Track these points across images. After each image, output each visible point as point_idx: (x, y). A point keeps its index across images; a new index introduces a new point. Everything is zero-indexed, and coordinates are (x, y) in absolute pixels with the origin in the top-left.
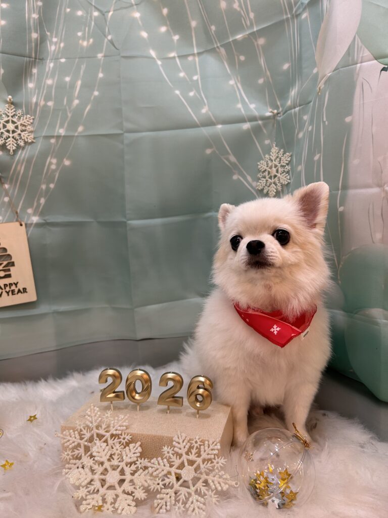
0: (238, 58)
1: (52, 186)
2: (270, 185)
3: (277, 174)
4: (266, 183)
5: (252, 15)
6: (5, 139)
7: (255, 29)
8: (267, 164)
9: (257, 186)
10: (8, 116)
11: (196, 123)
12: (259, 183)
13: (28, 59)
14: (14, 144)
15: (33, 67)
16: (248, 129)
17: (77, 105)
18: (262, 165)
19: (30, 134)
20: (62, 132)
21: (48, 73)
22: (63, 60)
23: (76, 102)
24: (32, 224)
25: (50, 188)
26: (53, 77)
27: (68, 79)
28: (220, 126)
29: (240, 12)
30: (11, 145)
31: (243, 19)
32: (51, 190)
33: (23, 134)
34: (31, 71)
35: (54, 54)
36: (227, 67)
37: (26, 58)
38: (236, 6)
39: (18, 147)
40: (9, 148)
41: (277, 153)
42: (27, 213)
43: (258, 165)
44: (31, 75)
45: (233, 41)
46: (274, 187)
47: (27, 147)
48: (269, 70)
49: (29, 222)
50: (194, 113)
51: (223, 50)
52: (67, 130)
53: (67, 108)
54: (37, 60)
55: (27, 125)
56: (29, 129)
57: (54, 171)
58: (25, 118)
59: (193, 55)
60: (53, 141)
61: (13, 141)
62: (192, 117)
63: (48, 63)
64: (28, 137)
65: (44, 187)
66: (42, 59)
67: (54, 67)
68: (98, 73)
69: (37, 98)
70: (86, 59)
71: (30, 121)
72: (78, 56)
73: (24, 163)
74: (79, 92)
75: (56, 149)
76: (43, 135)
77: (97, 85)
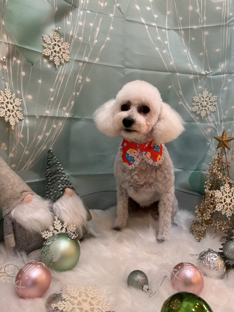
0: (191, 38)
1: (78, 94)
2: (201, 110)
3: (207, 105)
4: (199, 109)
5: (205, 18)
6: (53, 57)
7: (205, 26)
8: (200, 99)
9: (192, 110)
10: (56, 41)
11: (167, 69)
12: (193, 108)
14: (59, 61)
15: (70, 11)
16: (192, 78)
17: (96, 43)
18: (196, 99)
19: (67, 56)
20: (87, 59)
22: (88, 12)
23: (96, 41)
24: (66, 118)
25: (77, 95)
26: (82, 20)
27: (91, 25)
28: (178, 74)
29: (199, 14)
30: (57, 61)
31: (199, 19)
32: (77, 96)
33: (64, 55)
34: (69, 13)
35: (82, 6)
36: (183, 41)
37: (69, 4)
38: (198, 11)
39: (61, 63)
40: (56, 64)
41: (208, 95)
42: (63, 110)
43: (193, 98)
44: (69, 16)
45: (190, 28)
46: (204, 112)
47: (65, 64)
48: (207, 50)
49: (65, 116)
50: (166, 63)
51: (183, 32)
52: (89, 59)
54: (73, 7)
55: (66, 49)
56: (67, 52)
57: (80, 84)
58: (65, 44)
60: (81, 64)
61: (58, 59)
62: (165, 66)
63: (79, 11)
64: (67, 58)
65: (74, 93)
66: (76, 7)
67: (83, 15)
68: (110, 26)
69: (73, 33)
70: (103, 15)
71: (68, 46)
72: (98, 12)
73: (64, 76)
74: (98, 35)
75: (82, 70)
76: (75, 59)
77: (109, 34)
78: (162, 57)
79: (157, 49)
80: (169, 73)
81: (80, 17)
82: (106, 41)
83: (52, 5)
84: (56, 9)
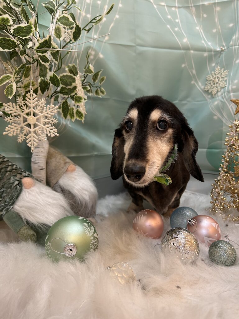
0: (203, 16)
4: (211, 87)
7: (216, 1)
8: (213, 77)
11: (180, 47)
12: (206, 87)
16: (206, 56)
17: (105, 21)
18: (209, 77)
20: (96, 37)
27: (99, 2)
28: (192, 52)
36: (195, 18)
41: (220, 71)
43: (206, 77)
45: (202, 5)
48: (220, 26)
51: (194, 9)
57: (92, 60)
59: (175, 7)
60: (91, 41)
62: (178, 43)
68: (119, 3)
76: (85, 36)
77: (118, 11)
79: (168, 27)
80: (183, 51)
82: (115, 19)
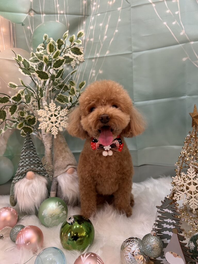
13: (81, 16)
14: (75, 63)
15: (84, 21)
17: (106, 39)
20: (98, 55)
21: (91, 23)
22: (99, 15)
23: (106, 37)
26: (93, 25)
27: (101, 25)
28: (192, 43)
30: (73, 64)
34: (83, 23)
35: (94, 12)
37: (80, 16)
39: (77, 64)
40: (72, 66)
44: (82, 25)
47: (81, 64)
52: (100, 54)
53: (101, 41)
54: (86, 16)
57: (94, 77)
60: (93, 60)
62: (174, 38)
63: (91, 18)
64: (81, 59)
66: (88, 16)
67: (94, 19)
68: (118, 19)
69: (85, 37)
70: (111, 12)
71: (82, 50)
72: (107, 11)
73: (80, 74)
74: (107, 32)
75: (95, 64)
76: (88, 58)
77: (117, 26)
78: (170, 30)
79: (165, 23)
80: (181, 45)
81: (92, 22)
82: (114, 34)
83: (65, 23)
84: (69, 25)
